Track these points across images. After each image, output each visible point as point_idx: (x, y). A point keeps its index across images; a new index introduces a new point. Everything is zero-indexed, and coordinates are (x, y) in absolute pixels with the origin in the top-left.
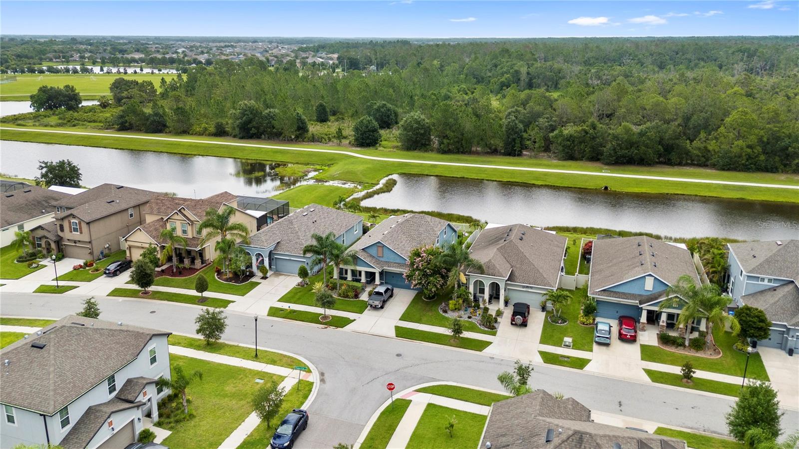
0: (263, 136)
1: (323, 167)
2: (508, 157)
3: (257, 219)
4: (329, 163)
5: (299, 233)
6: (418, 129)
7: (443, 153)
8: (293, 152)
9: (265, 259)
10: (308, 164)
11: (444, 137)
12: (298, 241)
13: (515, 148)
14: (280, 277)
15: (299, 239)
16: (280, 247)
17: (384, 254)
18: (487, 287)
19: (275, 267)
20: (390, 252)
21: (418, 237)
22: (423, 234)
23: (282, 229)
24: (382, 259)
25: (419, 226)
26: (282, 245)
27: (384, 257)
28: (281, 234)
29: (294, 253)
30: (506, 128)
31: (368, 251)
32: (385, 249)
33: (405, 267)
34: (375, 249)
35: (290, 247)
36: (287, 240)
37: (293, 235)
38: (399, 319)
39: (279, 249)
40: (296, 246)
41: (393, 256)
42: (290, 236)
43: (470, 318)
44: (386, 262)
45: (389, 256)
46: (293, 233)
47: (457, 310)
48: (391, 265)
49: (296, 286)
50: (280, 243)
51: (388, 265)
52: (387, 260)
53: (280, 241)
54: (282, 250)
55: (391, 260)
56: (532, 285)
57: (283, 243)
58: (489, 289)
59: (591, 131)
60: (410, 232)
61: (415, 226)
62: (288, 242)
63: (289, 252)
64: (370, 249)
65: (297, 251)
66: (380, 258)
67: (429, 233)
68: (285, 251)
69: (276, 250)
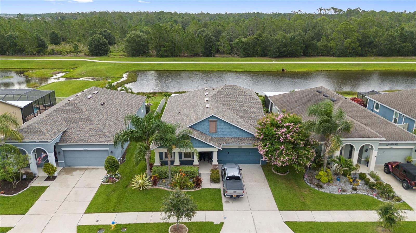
0: (7, 53)
1: (68, 70)
2: (207, 57)
3: (21, 109)
4: (73, 67)
5: (91, 117)
6: (140, 41)
7: (161, 57)
8: (38, 62)
9: (49, 154)
10: (53, 69)
11: (160, 46)
12: (91, 126)
13: (212, 51)
14: (74, 173)
15: (93, 124)
16: (68, 137)
17: (218, 129)
18: (357, 150)
19: (64, 162)
20: (227, 125)
21: (241, 107)
22: (245, 104)
23: (65, 115)
24: (215, 135)
25: (235, 96)
26: (71, 134)
27: (218, 132)
28: (65, 121)
29: (91, 143)
30: (204, 39)
31: (196, 128)
32: (219, 124)
33: (247, 141)
34: (206, 125)
35: (83, 135)
36: (76, 127)
37: (83, 120)
38: (278, 210)
39: (68, 140)
40: (92, 132)
41: (230, 131)
42: (80, 122)
43: (355, 189)
44: (221, 137)
45: (225, 131)
46: (82, 118)
47: (330, 182)
48: (228, 141)
49: (104, 182)
50: (67, 132)
51: (225, 140)
52: (222, 136)
53: (67, 130)
54: (72, 141)
55: (227, 135)
56: (400, 141)
57: (71, 132)
58: (359, 152)
59: (261, 38)
60: (230, 103)
61: (231, 96)
62: (79, 129)
63: (84, 142)
64: (200, 125)
65: (95, 139)
66: (213, 134)
67: (251, 102)
68: (78, 141)
69: (64, 141)
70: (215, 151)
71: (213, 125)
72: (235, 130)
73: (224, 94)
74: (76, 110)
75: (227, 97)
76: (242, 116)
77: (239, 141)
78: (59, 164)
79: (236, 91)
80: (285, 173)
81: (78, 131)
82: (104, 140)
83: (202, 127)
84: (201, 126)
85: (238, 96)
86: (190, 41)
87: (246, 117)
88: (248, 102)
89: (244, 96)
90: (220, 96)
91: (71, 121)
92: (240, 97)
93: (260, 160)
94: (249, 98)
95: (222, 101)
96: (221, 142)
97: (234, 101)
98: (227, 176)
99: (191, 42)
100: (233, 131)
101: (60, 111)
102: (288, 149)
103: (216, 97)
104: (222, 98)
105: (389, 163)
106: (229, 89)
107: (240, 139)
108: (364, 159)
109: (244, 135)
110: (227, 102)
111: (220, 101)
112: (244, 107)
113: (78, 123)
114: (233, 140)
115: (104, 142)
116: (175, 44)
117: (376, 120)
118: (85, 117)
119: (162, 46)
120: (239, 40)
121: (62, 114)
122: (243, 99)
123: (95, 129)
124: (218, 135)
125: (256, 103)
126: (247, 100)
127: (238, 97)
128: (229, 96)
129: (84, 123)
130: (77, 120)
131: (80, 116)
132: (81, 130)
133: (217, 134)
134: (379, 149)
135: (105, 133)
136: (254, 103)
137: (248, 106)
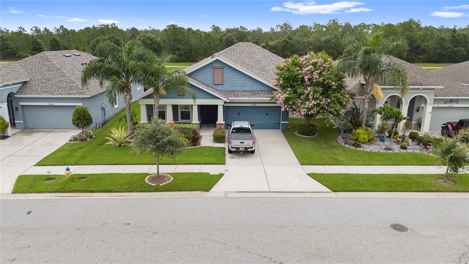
5: (63, 70)
11: (175, 50)
12: (62, 79)
14: (35, 134)
15: (64, 76)
16: (29, 88)
17: (225, 80)
18: (406, 104)
19: (22, 122)
20: (236, 74)
21: (257, 64)
22: (263, 61)
23: (29, 67)
24: (221, 88)
25: (251, 53)
26: (33, 85)
27: (225, 84)
28: (29, 73)
29: (58, 95)
30: (225, 42)
31: (196, 78)
32: (226, 71)
33: (262, 95)
34: (209, 73)
35: (49, 87)
36: (41, 79)
37: (52, 72)
38: (300, 164)
39: (28, 91)
40: (61, 84)
41: (240, 82)
42: (47, 74)
43: (404, 148)
44: (229, 91)
45: (234, 82)
46: (51, 71)
47: (371, 142)
48: (238, 94)
49: (71, 141)
50: (29, 83)
51: (235, 94)
52: (230, 89)
53: (29, 81)
54: (33, 92)
55: (237, 88)
56: (461, 96)
57: (33, 83)
58: (409, 107)
59: (291, 41)
60: (243, 60)
61: (246, 54)
62: (45, 81)
63: (48, 94)
64: (201, 73)
65: (64, 91)
66: (218, 86)
67: (270, 59)
68: (41, 92)
69: (23, 92)
70: (220, 104)
71: (218, 72)
72: (247, 81)
73: (237, 51)
74: (44, 62)
75: (240, 54)
76: (258, 73)
77: (252, 95)
78: (16, 124)
79: (252, 48)
80: (312, 135)
81: (43, 83)
82: (76, 92)
83: (204, 76)
84: (202, 75)
85: (255, 53)
86: (209, 43)
87: (264, 74)
88: (267, 59)
89: (262, 53)
90: (232, 53)
91: (36, 73)
92: (256, 54)
93: (280, 124)
94: (268, 55)
95: (233, 58)
96: (228, 96)
97: (249, 58)
98: (233, 127)
99: (210, 45)
100: (244, 82)
101: (24, 63)
102: (315, 92)
103: (226, 54)
104: (234, 55)
105: (449, 123)
106: (244, 46)
107: (253, 92)
108: (415, 123)
109: (259, 88)
110: (240, 59)
111: (231, 58)
112: (261, 64)
113: (45, 75)
114: (244, 94)
115: (76, 95)
116: (192, 47)
117: (430, 76)
118: (55, 69)
119: (177, 49)
120: (266, 44)
121: (26, 66)
122: (261, 56)
123: (66, 81)
124: (225, 88)
125: (277, 60)
126: (265, 57)
127: (254, 55)
128: (243, 53)
129: (53, 75)
130: (43, 72)
131: (49, 69)
132: (47, 82)
133: (223, 86)
134: (435, 100)
135: (78, 85)
136: (274, 60)
137: (267, 63)
